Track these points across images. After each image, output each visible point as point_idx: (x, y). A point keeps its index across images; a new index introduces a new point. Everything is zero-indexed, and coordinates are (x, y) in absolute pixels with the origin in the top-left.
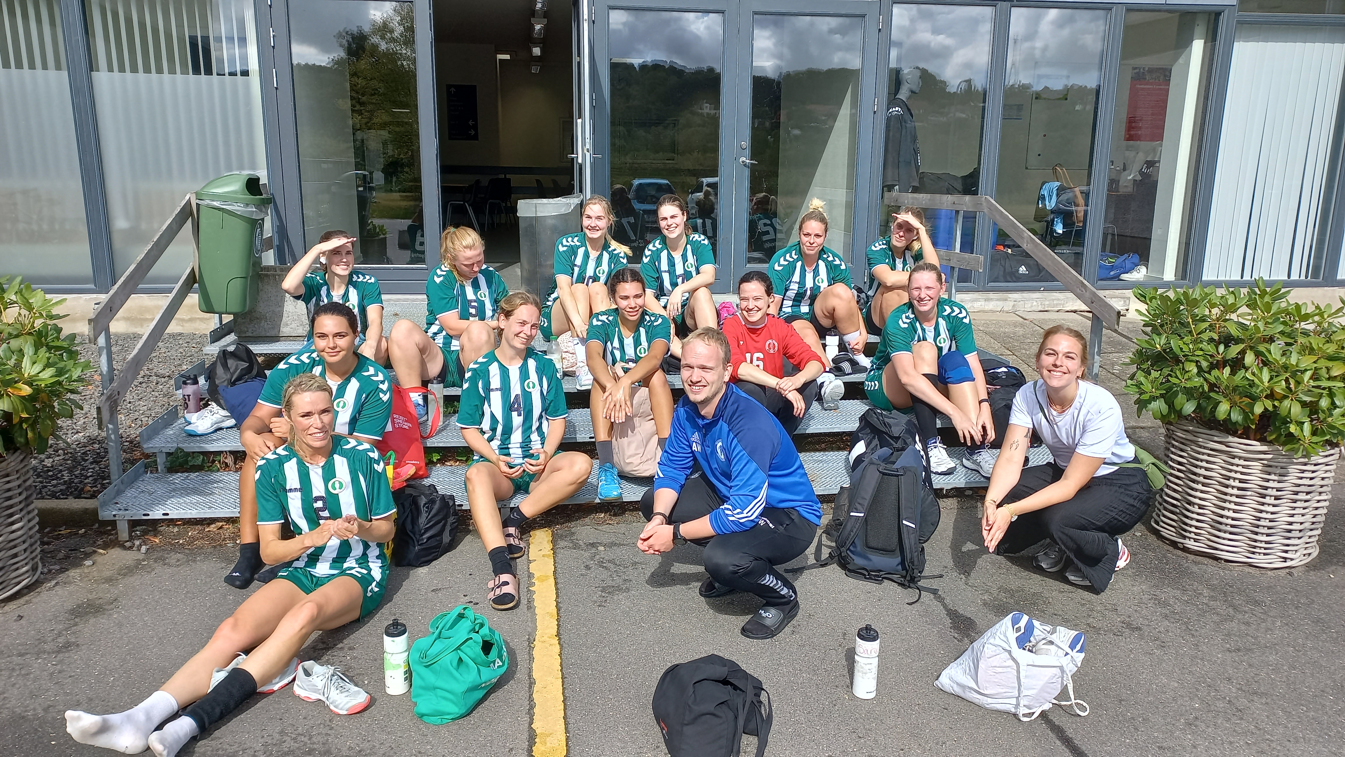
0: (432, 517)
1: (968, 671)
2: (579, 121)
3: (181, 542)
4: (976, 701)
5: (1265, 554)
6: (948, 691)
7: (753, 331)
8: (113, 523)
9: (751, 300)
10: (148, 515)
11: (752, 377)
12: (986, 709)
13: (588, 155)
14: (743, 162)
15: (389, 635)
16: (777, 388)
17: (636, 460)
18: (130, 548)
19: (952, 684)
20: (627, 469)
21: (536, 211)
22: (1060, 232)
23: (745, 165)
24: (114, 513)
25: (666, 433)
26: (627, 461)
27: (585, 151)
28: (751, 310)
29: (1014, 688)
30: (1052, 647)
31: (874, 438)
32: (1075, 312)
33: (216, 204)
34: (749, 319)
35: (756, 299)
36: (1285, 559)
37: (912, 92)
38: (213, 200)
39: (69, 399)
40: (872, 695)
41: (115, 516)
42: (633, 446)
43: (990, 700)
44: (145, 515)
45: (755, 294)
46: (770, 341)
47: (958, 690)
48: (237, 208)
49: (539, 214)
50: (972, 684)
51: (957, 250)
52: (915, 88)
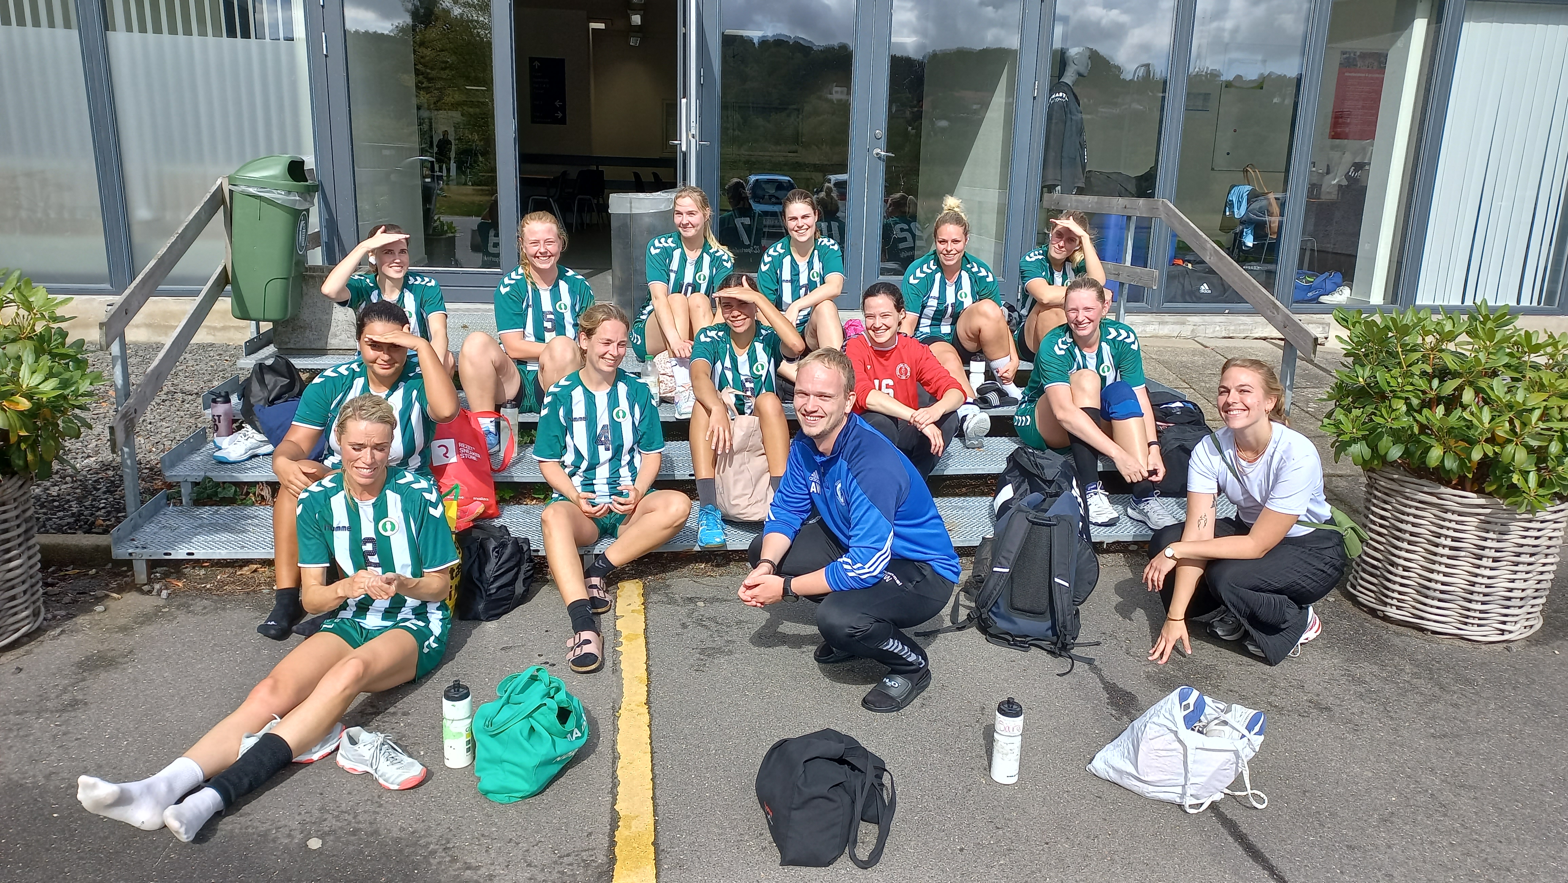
0: (502, 564)
1: (1126, 753)
2: (684, 101)
3: (208, 586)
4: (1135, 789)
5: (1479, 625)
6: (1103, 776)
7: (881, 354)
8: (129, 563)
9: (878, 317)
10: (170, 554)
11: (881, 405)
12: (1147, 798)
13: (693, 141)
14: (877, 154)
15: (449, 698)
16: (912, 421)
17: (743, 502)
18: (149, 592)
19: (1108, 769)
20: (733, 512)
21: (631, 207)
22: (1250, 244)
23: (880, 158)
24: (130, 551)
25: (780, 470)
26: (733, 503)
27: (690, 137)
28: (878, 329)
29: (1180, 774)
30: (1226, 728)
31: (1023, 481)
32: (1265, 339)
33: (252, 190)
34: (876, 339)
35: (885, 315)
36: (1503, 632)
37: (1080, 75)
38: (249, 186)
39: (76, 417)
40: (1014, 780)
41: (130, 554)
42: (740, 486)
43: (1151, 788)
44: (166, 554)
45: (883, 310)
46: (901, 365)
47: (1114, 776)
48: (278, 196)
49: (635, 211)
50: (1131, 769)
51: (1128, 262)
52: (1083, 70)
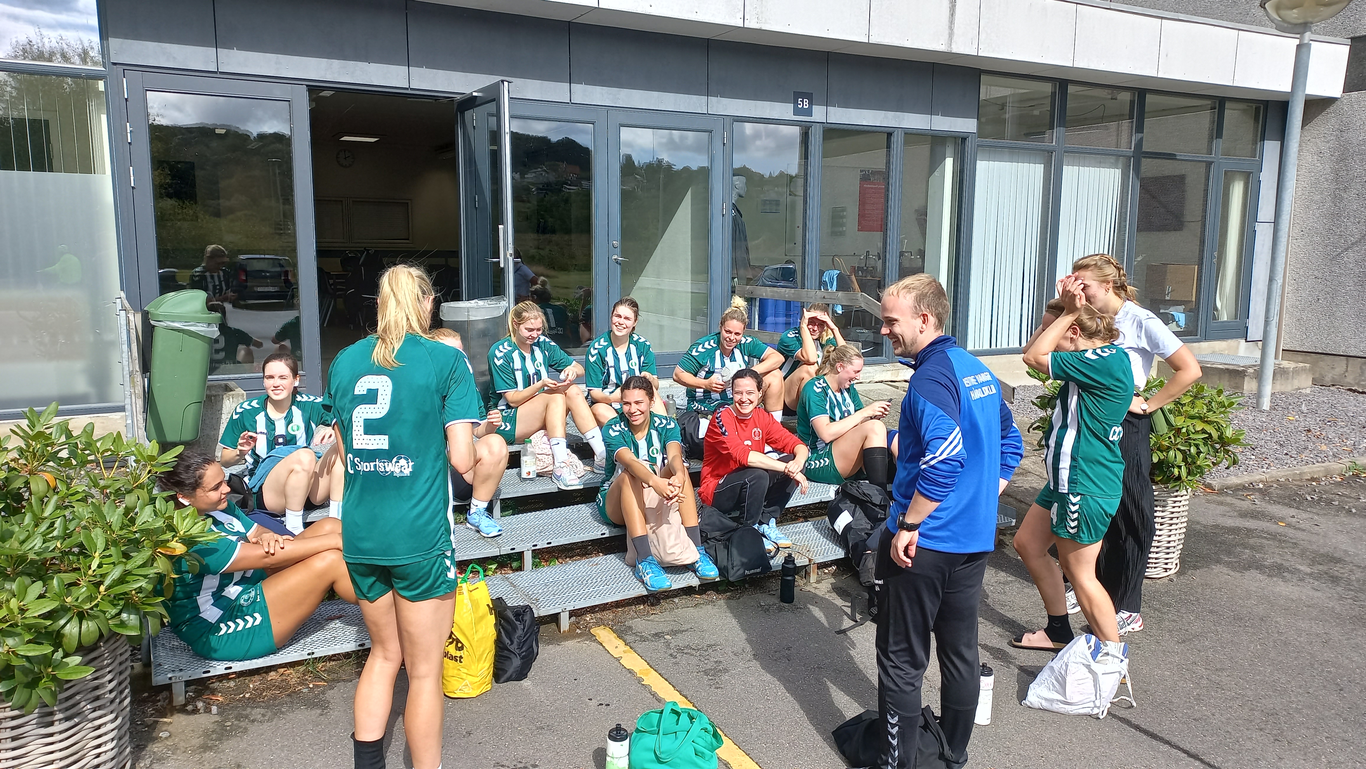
2: (501, 227)
3: (247, 696)
7: (741, 421)
8: (168, 688)
9: (744, 394)
10: (209, 672)
11: (761, 462)
12: (1069, 715)
14: (615, 259)
15: (614, 739)
16: (786, 471)
18: (195, 711)
19: (1040, 700)
20: (668, 559)
21: (468, 315)
22: (840, 312)
23: (617, 262)
24: (169, 675)
26: (669, 552)
28: (743, 403)
29: (1091, 694)
30: (1109, 657)
31: (856, 507)
33: (177, 325)
34: (741, 411)
35: (749, 393)
38: (173, 322)
41: (170, 679)
43: (1074, 707)
44: (205, 672)
45: (748, 389)
46: (755, 429)
47: (1045, 705)
48: (200, 328)
50: (1060, 698)
52: (742, 193)
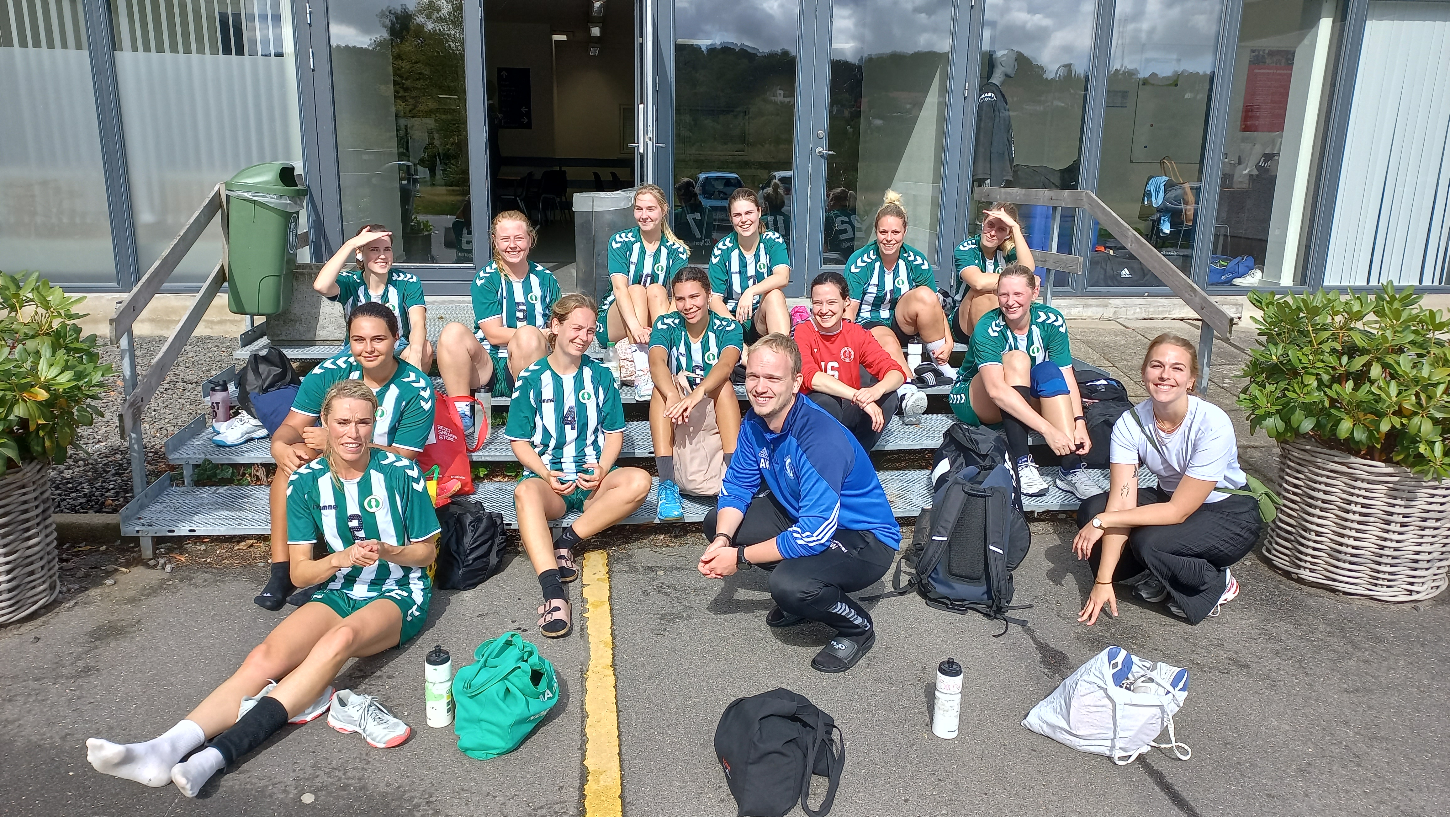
0: (478, 537)
1: (1059, 709)
2: (641, 106)
3: (208, 560)
4: (1067, 742)
5: (1388, 586)
6: (1036, 731)
7: (827, 338)
8: (136, 540)
9: (825, 303)
10: (174, 531)
11: (826, 386)
12: (1078, 751)
13: (650, 143)
14: (820, 152)
15: (430, 662)
16: (854, 400)
17: (699, 477)
18: (154, 567)
19: (1041, 724)
20: (690, 487)
21: (593, 205)
22: (1167, 231)
23: (822, 156)
24: (137, 529)
25: (732, 448)
26: (689, 478)
27: (647, 140)
28: (825, 315)
29: (1109, 728)
30: (1152, 685)
31: (959, 455)
32: (1182, 320)
33: (247, 195)
34: (822, 324)
35: (831, 302)
36: (1411, 592)
37: (1007, 76)
38: (244, 191)
39: (89, 406)
40: (954, 735)
41: (138, 532)
42: (696, 462)
43: (1082, 742)
44: (170, 531)
45: (829, 297)
46: (846, 349)
47: (1047, 731)
48: (271, 200)
49: (597, 209)
50: (1063, 724)
51: (1054, 250)
52: (1010, 71)
